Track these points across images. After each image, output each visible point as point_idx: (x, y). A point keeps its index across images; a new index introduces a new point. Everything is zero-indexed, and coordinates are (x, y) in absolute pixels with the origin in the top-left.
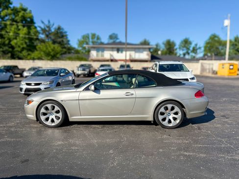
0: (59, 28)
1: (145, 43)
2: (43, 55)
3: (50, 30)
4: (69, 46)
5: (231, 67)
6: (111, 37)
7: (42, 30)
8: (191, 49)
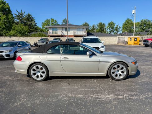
0: (29, 15)
1: (86, 25)
2: (16, 33)
3: (22, 16)
4: (36, 27)
5: (136, 40)
6: (64, 21)
7: (17, 16)
8: (115, 28)
